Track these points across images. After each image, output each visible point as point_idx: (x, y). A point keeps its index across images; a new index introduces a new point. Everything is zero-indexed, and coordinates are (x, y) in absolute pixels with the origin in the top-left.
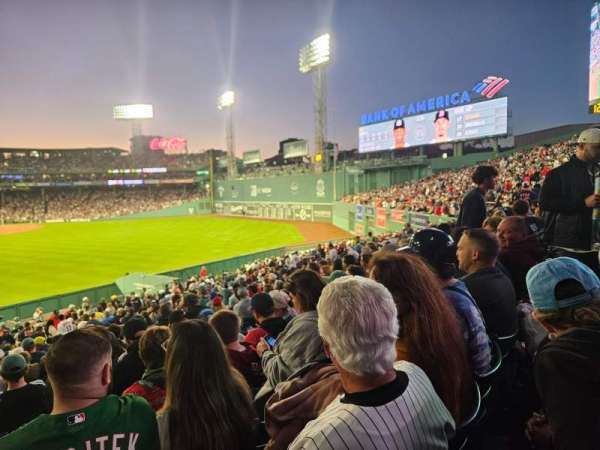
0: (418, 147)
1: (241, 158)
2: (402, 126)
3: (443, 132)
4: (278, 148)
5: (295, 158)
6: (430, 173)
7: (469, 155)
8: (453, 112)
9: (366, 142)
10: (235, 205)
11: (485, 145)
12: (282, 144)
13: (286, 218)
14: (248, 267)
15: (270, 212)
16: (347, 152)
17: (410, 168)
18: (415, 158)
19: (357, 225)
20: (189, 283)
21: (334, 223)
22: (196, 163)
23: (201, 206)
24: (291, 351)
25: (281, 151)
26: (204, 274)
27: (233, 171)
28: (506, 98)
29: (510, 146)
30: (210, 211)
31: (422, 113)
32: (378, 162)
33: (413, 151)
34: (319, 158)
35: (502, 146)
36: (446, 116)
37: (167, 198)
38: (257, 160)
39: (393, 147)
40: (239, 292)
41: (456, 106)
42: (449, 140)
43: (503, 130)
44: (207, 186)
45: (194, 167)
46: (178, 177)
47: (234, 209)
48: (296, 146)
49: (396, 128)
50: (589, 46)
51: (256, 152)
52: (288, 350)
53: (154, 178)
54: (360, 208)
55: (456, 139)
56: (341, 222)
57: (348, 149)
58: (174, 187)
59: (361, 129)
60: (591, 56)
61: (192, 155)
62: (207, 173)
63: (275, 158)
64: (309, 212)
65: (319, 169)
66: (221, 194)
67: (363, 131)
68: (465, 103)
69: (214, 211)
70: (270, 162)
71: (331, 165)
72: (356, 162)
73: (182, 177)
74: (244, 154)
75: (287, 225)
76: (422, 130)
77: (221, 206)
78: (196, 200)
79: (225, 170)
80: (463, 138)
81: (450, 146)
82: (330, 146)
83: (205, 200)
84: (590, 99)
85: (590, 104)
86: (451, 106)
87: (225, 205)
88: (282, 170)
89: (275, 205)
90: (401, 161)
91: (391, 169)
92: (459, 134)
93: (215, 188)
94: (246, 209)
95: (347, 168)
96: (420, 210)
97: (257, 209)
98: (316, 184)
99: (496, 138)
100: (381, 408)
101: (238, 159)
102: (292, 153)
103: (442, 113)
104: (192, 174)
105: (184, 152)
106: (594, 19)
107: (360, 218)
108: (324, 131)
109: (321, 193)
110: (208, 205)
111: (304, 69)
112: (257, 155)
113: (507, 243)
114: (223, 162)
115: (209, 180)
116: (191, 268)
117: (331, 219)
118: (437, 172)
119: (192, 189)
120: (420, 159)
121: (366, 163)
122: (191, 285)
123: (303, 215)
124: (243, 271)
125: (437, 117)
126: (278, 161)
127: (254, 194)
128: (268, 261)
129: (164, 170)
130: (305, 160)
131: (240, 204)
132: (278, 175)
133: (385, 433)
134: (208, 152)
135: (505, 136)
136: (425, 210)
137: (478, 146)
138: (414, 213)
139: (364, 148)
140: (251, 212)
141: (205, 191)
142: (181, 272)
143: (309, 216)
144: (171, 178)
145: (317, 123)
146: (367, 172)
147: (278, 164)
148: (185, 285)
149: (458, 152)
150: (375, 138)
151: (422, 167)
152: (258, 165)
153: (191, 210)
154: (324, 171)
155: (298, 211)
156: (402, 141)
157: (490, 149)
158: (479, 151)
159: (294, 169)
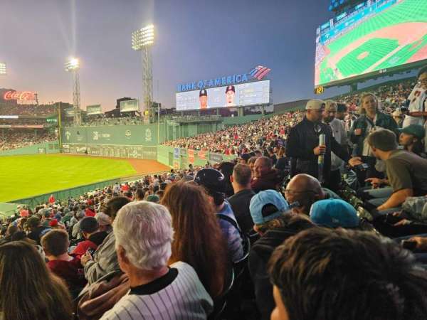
0: (215, 109)
1: (85, 110)
2: (205, 94)
3: (231, 100)
4: (116, 104)
5: (129, 112)
6: (223, 127)
7: (247, 116)
8: (237, 87)
9: (180, 104)
10: (80, 146)
11: (257, 110)
12: (119, 101)
13: (122, 157)
14: (90, 194)
15: (109, 152)
16: (168, 110)
17: (210, 123)
18: (213, 116)
19: (174, 161)
20: (38, 209)
21: (159, 160)
22: (46, 112)
23: (51, 147)
24: (107, 258)
25: (118, 106)
26: (52, 200)
27: (78, 120)
28: (269, 81)
29: (272, 111)
30: (58, 151)
31: (218, 86)
32: (189, 118)
33: (212, 111)
34: (147, 113)
35: (267, 111)
36: (233, 89)
37: (19, 140)
38: (98, 113)
39: (199, 108)
40: (77, 214)
41: (240, 83)
42: (235, 105)
43: (267, 101)
44: (56, 131)
45: (44, 116)
46: (29, 123)
47: (78, 150)
48: (129, 104)
49: (201, 95)
50: (315, 52)
51: (98, 106)
52: (105, 258)
53: (7, 124)
54: (177, 150)
55: (239, 105)
56: (163, 159)
57: (168, 108)
58: (26, 131)
59: (177, 95)
60: (316, 59)
61: (42, 106)
62: (56, 120)
63: (113, 111)
64: (139, 152)
65: (147, 121)
66: (68, 138)
67: (179, 96)
68: (245, 82)
69: (62, 150)
70: (109, 114)
71: (157, 119)
72: (174, 117)
73: (33, 124)
74: (88, 107)
75: (122, 162)
76: (218, 98)
77: (68, 146)
78: (46, 142)
79: (72, 119)
80: (244, 105)
81: (236, 109)
82: (155, 105)
83: (54, 142)
84: (316, 84)
85: (316, 88)
86: (236, 83)
87: (71, 146)
88: (119, 121)
89: (112, 147)
90: (205, 118)
91: (197, 123)
92: (241, 102)
93: (63, 132)
94: (89, 149)
95: (168, 121)
96: (217, 151)
97: (98, 150)
98: (145, 132)
99: (263, 105)
100: (155, 295)
101: (82, 111)
102: (126, 108)
103: (230, 88)
104: (43, 121)
105: (35, 103)
106: (318, 35)
107: (177, 156)
108: (150, 94)
109: (148, 139)
110: (57, 146)
111: (135, 48)
112: (99, 109)
113: (260, 174)
114: (70, 113)
115: (58, 127)
116: (40, 196)
117: (156, 157)
118: (227, 126)
119: (43, 133)
120: (217, 117)
121: (181, 119)
122: (40, 211)
123: (135, 154)
124: (86, 197)
125: (228, 90)
126: (116, 114)
127: (96, 138)
128: (106, 188)
129: (16, 117)
130: (136, 114)
131: (84, 146)
132: (116, 124)
133: (155, 312)
134: (57, 104)
135: (268, 105)
136: (220, 151)
137: (253, 110)
138: (214, 153)
139: (180, 107)
140: (93, 152)
141: (54, 134)
142: (32, 199)
143: (140, 155)
144: (23, 124)
145: (146, 89)
146: (181, 124)
147: (115, 117)
148: (34, 210)
149: (241, 113)
150: (187, 101)
151: (218, 122)
152: (99, 116)
153: (41, 150)
154: (151, 123)
155: (131, 151)
156: (205, 104)
157: (260, 113)
158: (253, 113)
159: (128, 120)
